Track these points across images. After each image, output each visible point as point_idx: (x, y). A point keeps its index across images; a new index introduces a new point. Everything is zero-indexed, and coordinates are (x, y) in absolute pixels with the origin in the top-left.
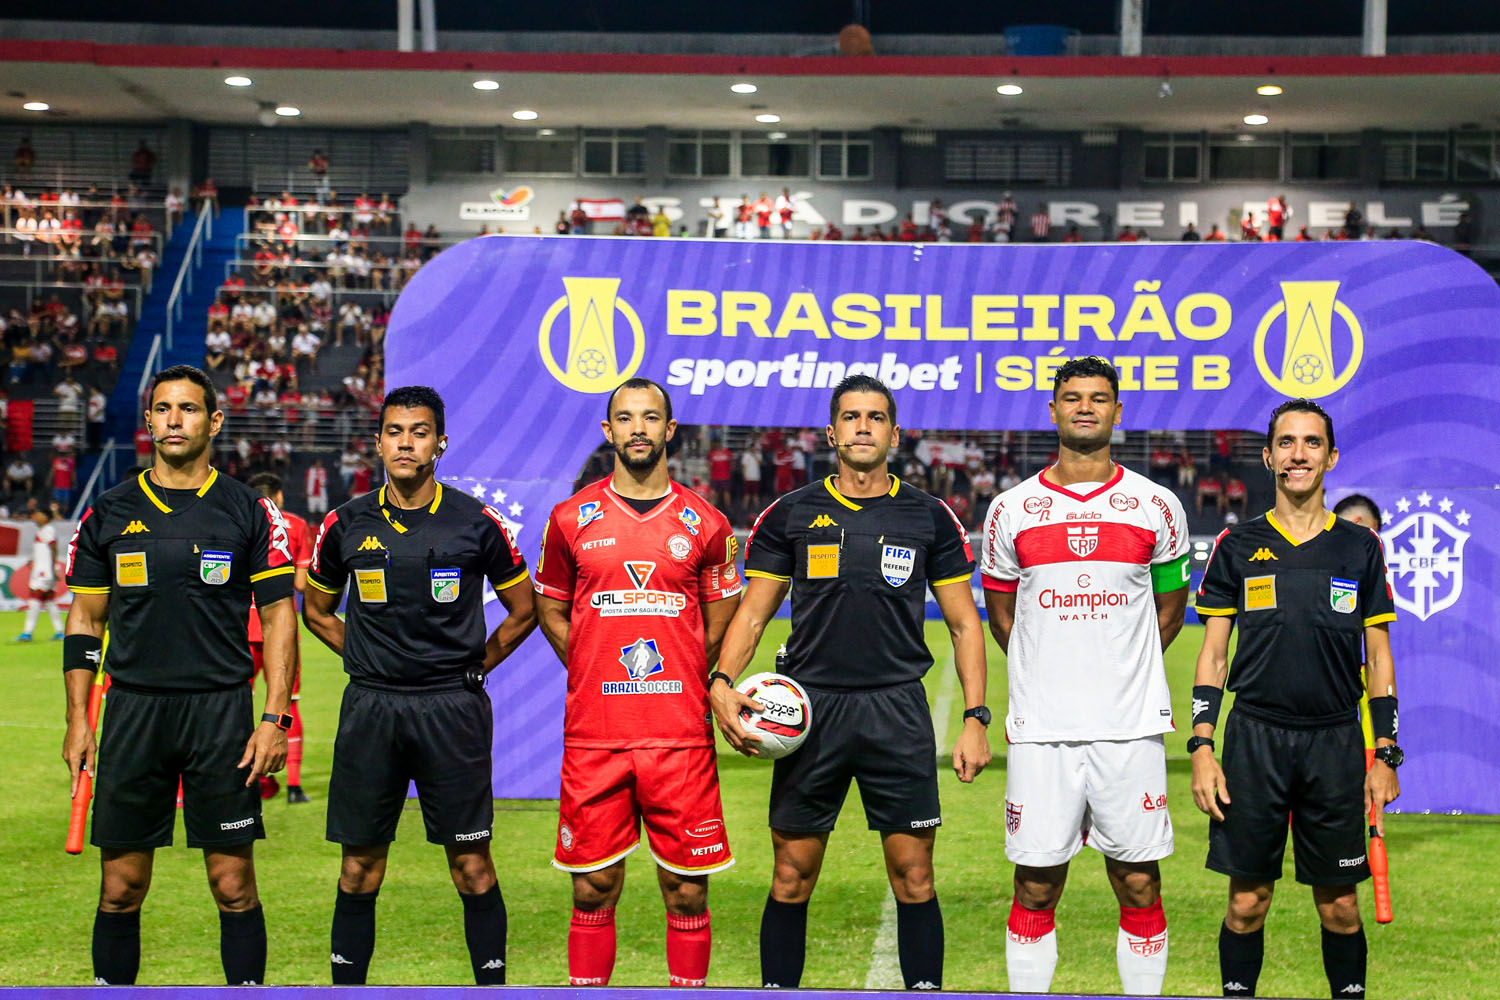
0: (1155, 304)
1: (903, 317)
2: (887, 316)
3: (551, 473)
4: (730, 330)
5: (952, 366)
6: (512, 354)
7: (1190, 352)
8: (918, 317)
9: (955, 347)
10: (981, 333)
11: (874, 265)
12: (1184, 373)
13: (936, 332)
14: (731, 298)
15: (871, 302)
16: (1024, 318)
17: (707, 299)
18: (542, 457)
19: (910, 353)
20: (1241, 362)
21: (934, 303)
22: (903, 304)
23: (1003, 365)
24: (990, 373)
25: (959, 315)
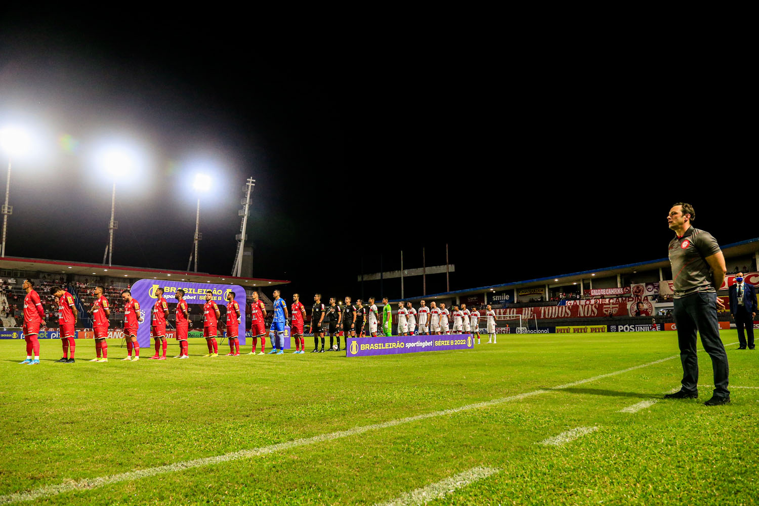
0: (215, 291)
1: (190, 291)
2: (189, 291)
3: (149, 308)
4: (171, 291)
5: (195, 297)
6: (145, 294)
7: (218, 296)
8: (192, 291)
9: (195, 295)
10: (198, 293)
11: (188, 285)
12: (217, 298)
13: (194, 293)
14: (172, 288)
15: (187, 289)
16: (203, 292)
17: (169, 288)
18: (147, 307)
19: (191, 295)
20: (222, 298)
21: (194, 289)
22: (190, 289)
23: (200, 297)
24: (199, 298)
25: (196, 291)
